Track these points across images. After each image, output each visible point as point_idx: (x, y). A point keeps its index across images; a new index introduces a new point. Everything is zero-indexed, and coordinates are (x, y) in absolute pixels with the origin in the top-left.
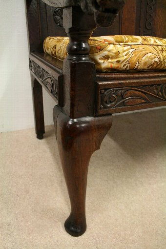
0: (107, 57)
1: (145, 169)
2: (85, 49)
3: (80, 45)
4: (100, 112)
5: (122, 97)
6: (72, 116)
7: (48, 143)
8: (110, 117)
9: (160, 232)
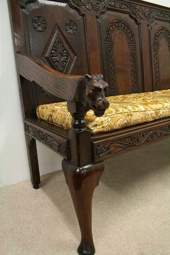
0: (96, 126)
1: (129, 199)
2: (84, 124)
3: (80, 122)
4: (96, 161)
5: (108, 148)
6: (79, 166)
7: (45, 191)
8: (102, 163)
9: (149, 242)
